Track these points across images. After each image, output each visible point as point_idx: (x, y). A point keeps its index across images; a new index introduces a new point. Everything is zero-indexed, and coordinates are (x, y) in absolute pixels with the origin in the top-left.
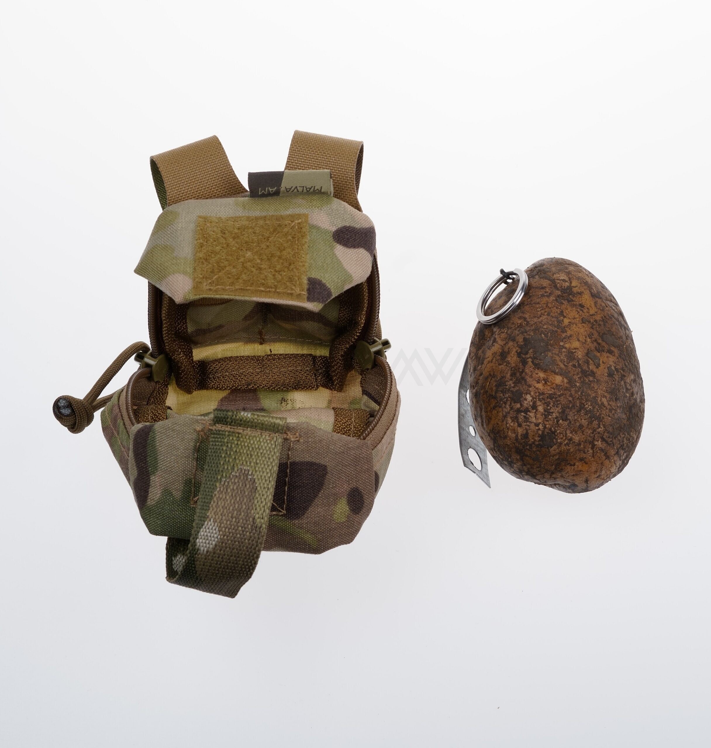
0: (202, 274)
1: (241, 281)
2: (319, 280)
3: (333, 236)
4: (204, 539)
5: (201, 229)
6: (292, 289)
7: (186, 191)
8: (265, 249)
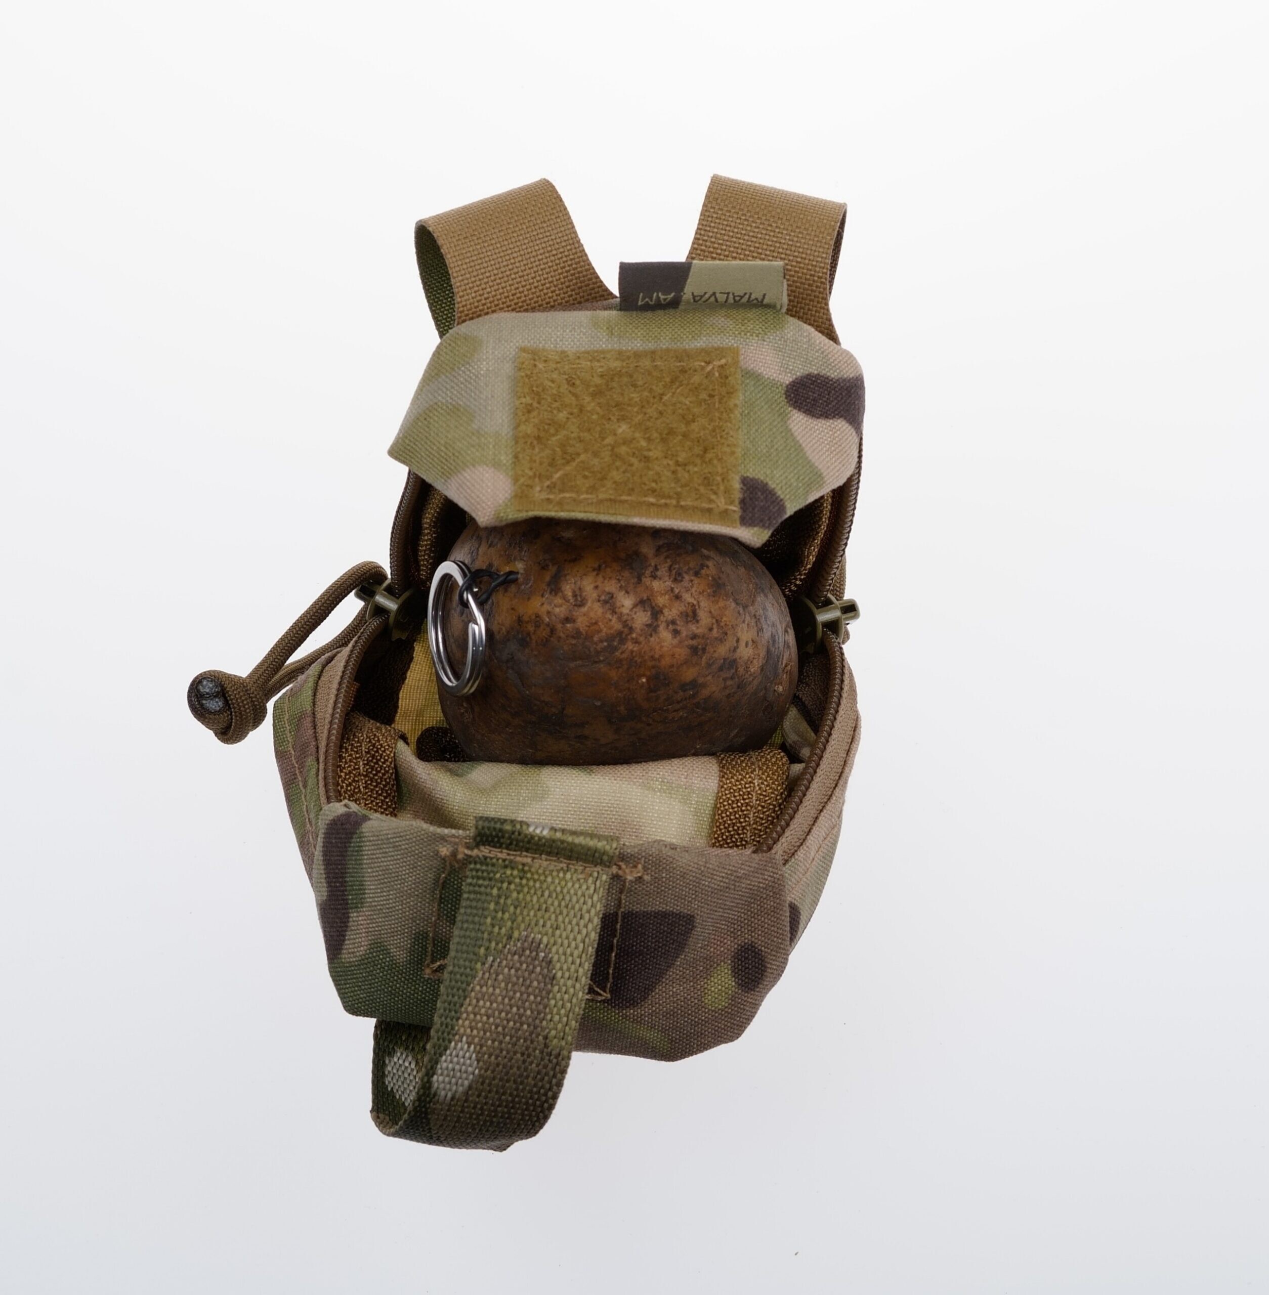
0: (531, 469)
1: (609, 484)
2: (762, 482)
3: (785, 394)
4: (448, 1075)
5: (527, 376)
6: (711, 501)
7: (493, 293)
8: (657, 419)
